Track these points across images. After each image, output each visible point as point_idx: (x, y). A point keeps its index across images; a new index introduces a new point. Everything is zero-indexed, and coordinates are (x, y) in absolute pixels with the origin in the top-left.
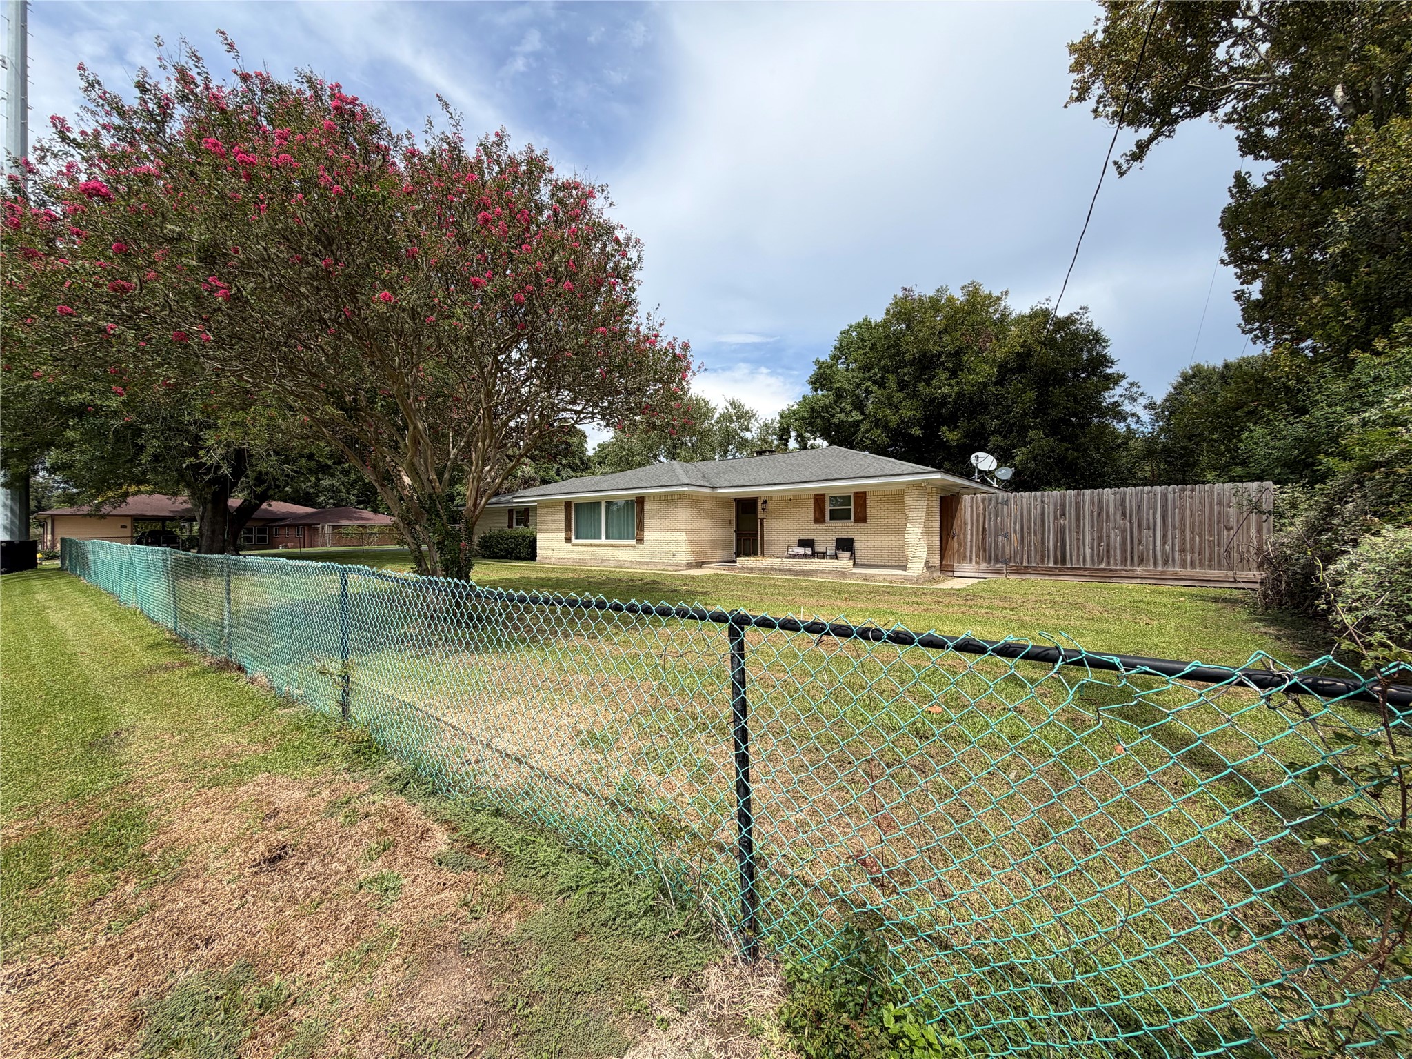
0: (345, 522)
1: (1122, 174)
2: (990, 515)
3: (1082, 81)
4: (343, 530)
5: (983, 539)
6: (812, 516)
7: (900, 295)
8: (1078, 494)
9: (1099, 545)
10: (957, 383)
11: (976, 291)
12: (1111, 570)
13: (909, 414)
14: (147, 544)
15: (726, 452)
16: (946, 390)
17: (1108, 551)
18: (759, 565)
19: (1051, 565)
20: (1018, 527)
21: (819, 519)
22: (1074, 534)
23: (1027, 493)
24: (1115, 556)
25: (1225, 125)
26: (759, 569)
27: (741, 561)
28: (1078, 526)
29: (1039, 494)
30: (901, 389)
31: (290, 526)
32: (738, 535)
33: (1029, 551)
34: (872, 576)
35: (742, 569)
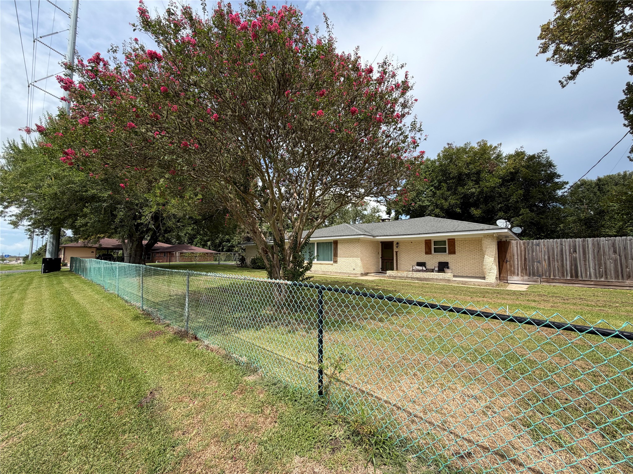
0: (185, 251)
1: (563, 87)
2: (529, 251)
3: (545, 43)
4: (184, 255)
5: (525, 263)
6: (424, 251)
7: (447, 147)
8: (584, 241)
9: (600, 268)
10: (479, 187)
11: (485, 144)
12: (609, 282)
13: (454, 202)
14: (101, 259)
15: (355, 220)
16: (473, 190)
17: (606, 271)
18: (399, 275)
19: (569, 278)
20: (546, 257)
21: (428, 252)
22: (582, 262)
23: (551, 240)
24: (611, 274)
25: (615, 62)
26: (400, 277)
27: (389, 273)
28: (585, 257)
29: (559, 240)
30: (448, 190)
31: (161, 252)
32: (382, 260)
33: (554, 271)
34: (466, 282)
35: (390, 277)
